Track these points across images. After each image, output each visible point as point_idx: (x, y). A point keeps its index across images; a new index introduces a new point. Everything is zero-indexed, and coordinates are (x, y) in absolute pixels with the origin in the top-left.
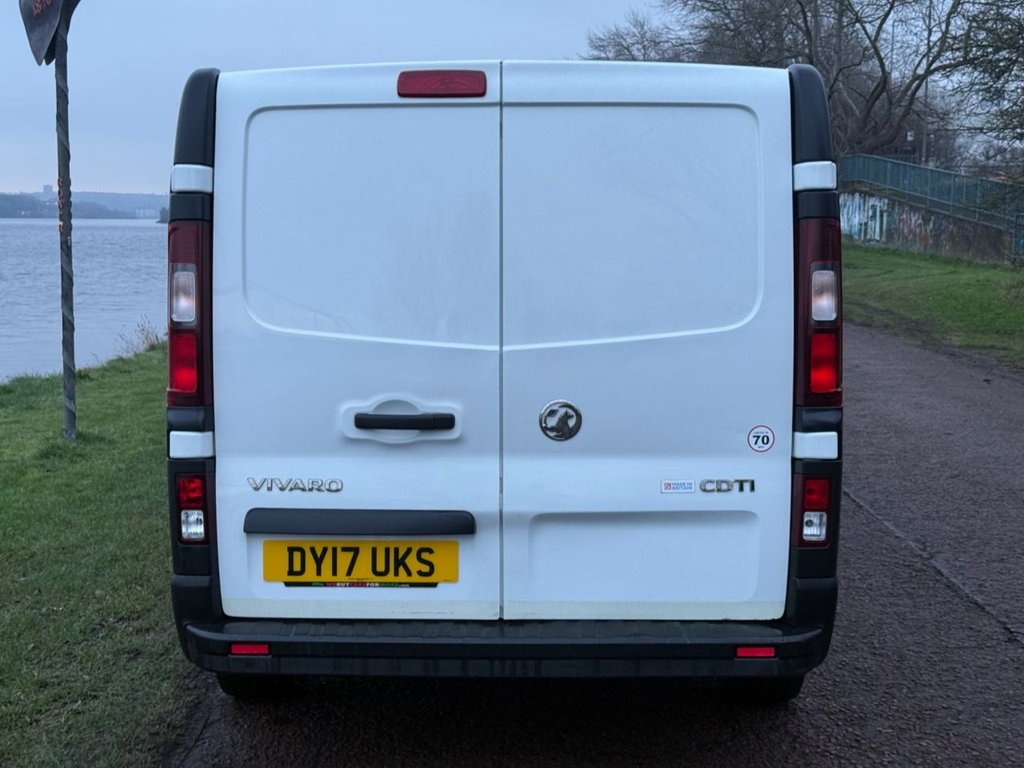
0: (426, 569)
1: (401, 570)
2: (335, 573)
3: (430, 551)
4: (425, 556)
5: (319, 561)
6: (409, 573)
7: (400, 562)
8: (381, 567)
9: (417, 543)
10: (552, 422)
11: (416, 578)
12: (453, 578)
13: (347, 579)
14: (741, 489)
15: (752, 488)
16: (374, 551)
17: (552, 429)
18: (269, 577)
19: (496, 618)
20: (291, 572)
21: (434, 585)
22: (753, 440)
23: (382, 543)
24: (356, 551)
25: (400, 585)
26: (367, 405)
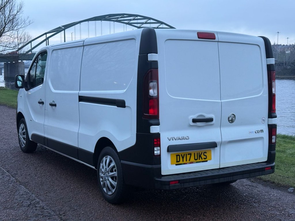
0: (205, 157)
1: (200, 158)
2: (186, 161)
3: (206, 153)
4: (205, 154)
5: (183, 158)
6: (202, 159)
7: (200, 156)
8: (196, 158)
9: (203, 151)
10: (230, 119)
11: (203, 160)
12: (210, 159)
13: (189, 162)
14: (261, 132)
15: (263, 132)
16: (195, 154)
17: (230, 121)
18: (172, 164)
19: (219, 168)
20: (177, 162)
21: (207, 161)
22: (262, 121)
23: (196, 151)
24: (191, 154)
25: (200, 162)
26: (195, 117)
